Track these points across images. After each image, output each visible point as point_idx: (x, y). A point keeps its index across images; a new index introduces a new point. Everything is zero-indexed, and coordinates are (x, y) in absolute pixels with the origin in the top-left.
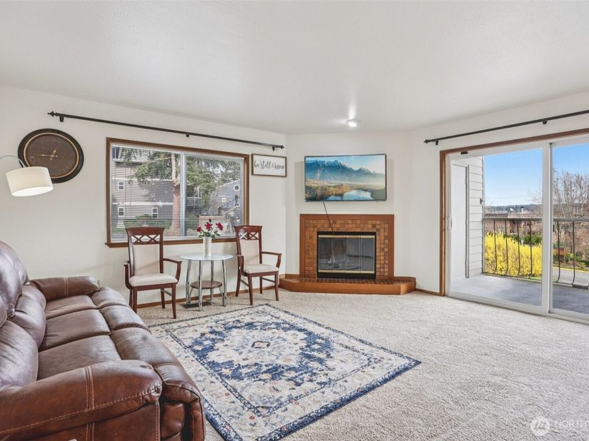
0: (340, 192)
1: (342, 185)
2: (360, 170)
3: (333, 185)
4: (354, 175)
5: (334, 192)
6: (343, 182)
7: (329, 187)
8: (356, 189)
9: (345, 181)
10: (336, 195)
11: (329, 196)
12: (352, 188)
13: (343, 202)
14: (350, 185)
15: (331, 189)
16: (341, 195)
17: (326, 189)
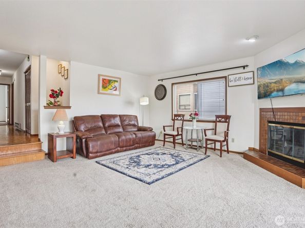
0: (281, 87)
1: (282, 80)
2: (296, 63)
3: (274, 81)
4: (291, 68)
5: (276, 88)
6: (282, 77)
7: (271, 83)
8: (295, 82)
9: (284, 76)
10: (278, 91)
11: (272, 92)
12: (291, 81)
13: (285, 98)
14: (289, 79)
15: (273, 85)
16: (282, 90)
17: (268, 86)
